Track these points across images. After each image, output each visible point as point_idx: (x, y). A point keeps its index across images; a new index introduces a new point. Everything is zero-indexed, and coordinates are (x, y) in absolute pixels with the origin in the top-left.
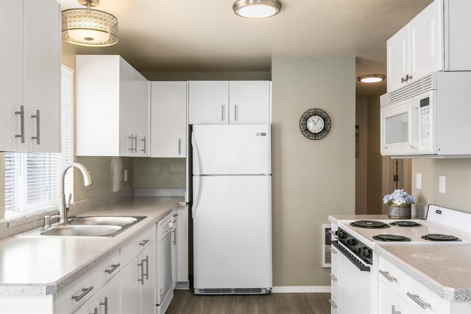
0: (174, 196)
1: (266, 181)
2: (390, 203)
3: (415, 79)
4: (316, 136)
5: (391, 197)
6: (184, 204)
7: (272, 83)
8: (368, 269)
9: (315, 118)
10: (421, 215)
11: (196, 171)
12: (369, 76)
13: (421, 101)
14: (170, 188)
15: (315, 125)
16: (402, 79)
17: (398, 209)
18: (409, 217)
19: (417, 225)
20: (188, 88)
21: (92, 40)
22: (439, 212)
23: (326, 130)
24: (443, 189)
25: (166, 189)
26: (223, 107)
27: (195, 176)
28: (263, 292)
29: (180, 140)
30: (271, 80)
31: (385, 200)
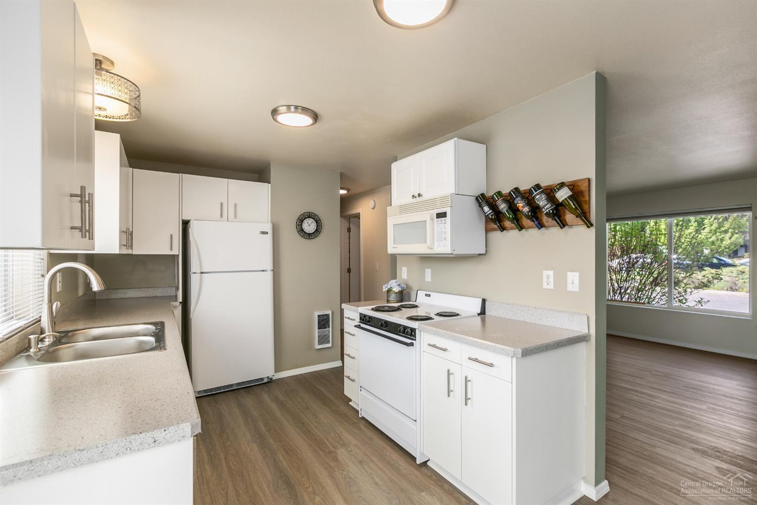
0: (151, 296)
1: (269, 276)
2: (389, 291)
3: (426, 197)
4: (309, 236)
5: (389, 286)
6: (177, 304)
7: (271, 186)
8: (412, 344)
9: (310, 221)
10: (410, 298)
11: (194, 267)
13: (438, 214)
14: (146, 288)
15: (309, 226)
16: (413, 196)
17: (396, 295)
20: (181, 181)
21: (103, 111)
22: (428, 296)
23: (318, 231)
24: (429, 279)
25: (141, 289)
26: (222, 204)
27: (195, 273)
28: (266, 380)
29: (171, 235)
30: (269, 183)
31: (385, 289)
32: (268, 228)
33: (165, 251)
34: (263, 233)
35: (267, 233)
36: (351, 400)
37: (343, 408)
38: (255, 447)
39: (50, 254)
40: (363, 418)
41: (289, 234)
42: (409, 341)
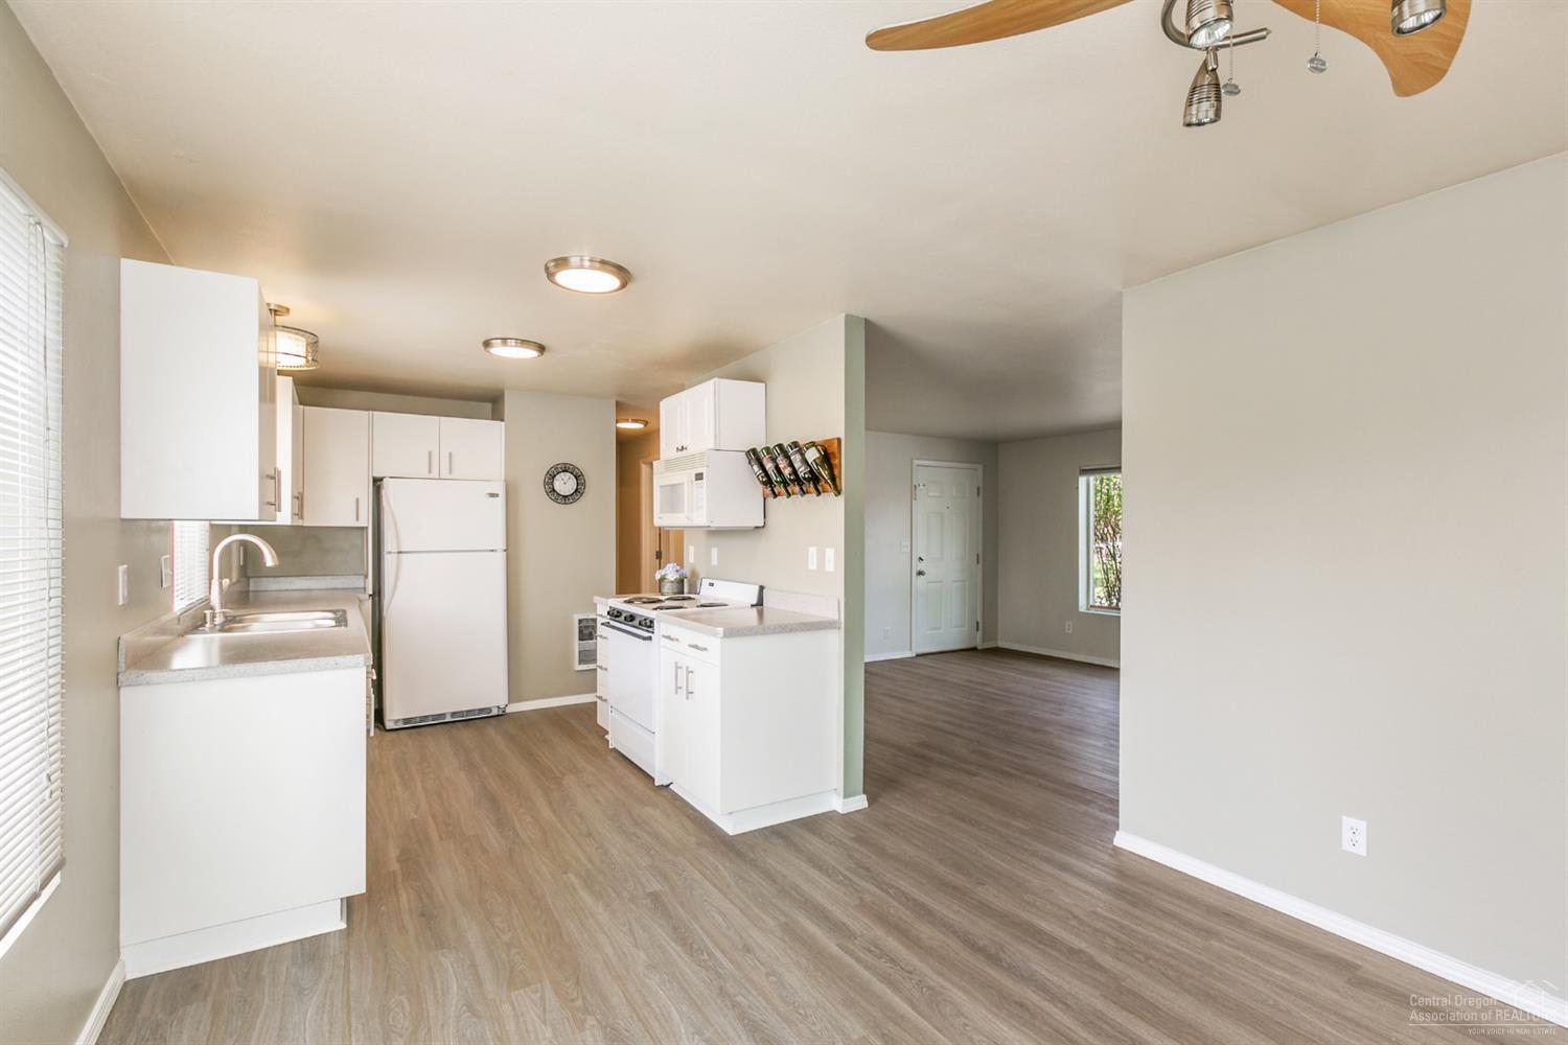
1: (500, 559)
2: (662, 579)
3: (691, 450)
4: (565, 499)
5: (663, 572)
6: (366, 596)
7: (505, 425)
8: (650, 638)
9: (565, 476)
10: (694, 589)
11: (389, 544)
12: (627, 421)
13: (697, 475)
15: (564, 484)
16: (678, 449)
18: (683, 593)
19: (690, 598)
20: (371, 424)
22: (711, 585)
23: (578, 492)
24: (715, 562)
26: (430, 453)
27: (390, 553)
28: (495, 712)
29: (357, 500)
30: (502, 420)
31: (658, 576)
32: (500, 489)
33: (349, 521)
34: (493, 495)
35: (497, 495)
36: (607, 733)
37: (594, 741)
38: (462, 774)
39: (211, 525)
40: (615, 750)
41: (533, 496)
42: (646, 634)
